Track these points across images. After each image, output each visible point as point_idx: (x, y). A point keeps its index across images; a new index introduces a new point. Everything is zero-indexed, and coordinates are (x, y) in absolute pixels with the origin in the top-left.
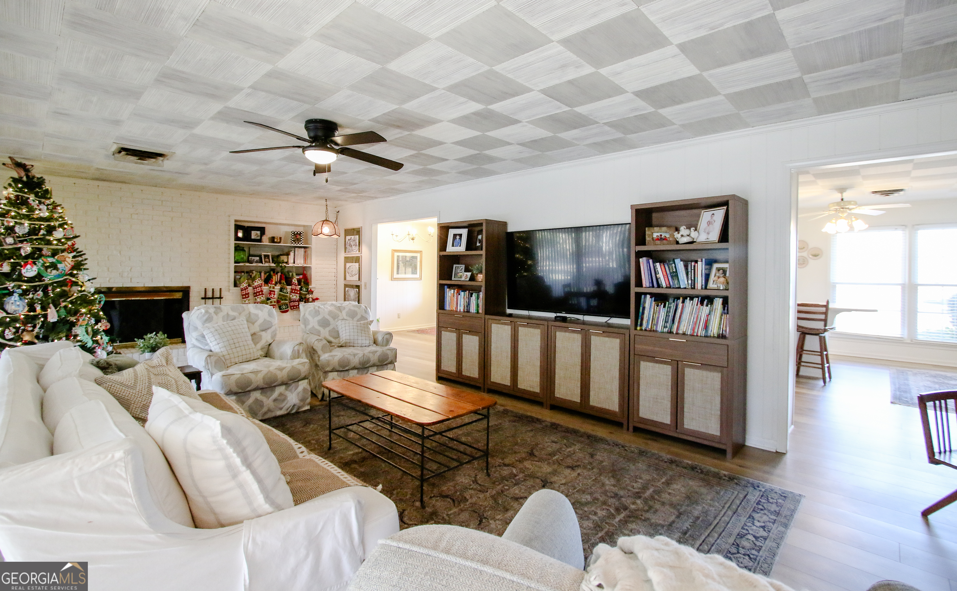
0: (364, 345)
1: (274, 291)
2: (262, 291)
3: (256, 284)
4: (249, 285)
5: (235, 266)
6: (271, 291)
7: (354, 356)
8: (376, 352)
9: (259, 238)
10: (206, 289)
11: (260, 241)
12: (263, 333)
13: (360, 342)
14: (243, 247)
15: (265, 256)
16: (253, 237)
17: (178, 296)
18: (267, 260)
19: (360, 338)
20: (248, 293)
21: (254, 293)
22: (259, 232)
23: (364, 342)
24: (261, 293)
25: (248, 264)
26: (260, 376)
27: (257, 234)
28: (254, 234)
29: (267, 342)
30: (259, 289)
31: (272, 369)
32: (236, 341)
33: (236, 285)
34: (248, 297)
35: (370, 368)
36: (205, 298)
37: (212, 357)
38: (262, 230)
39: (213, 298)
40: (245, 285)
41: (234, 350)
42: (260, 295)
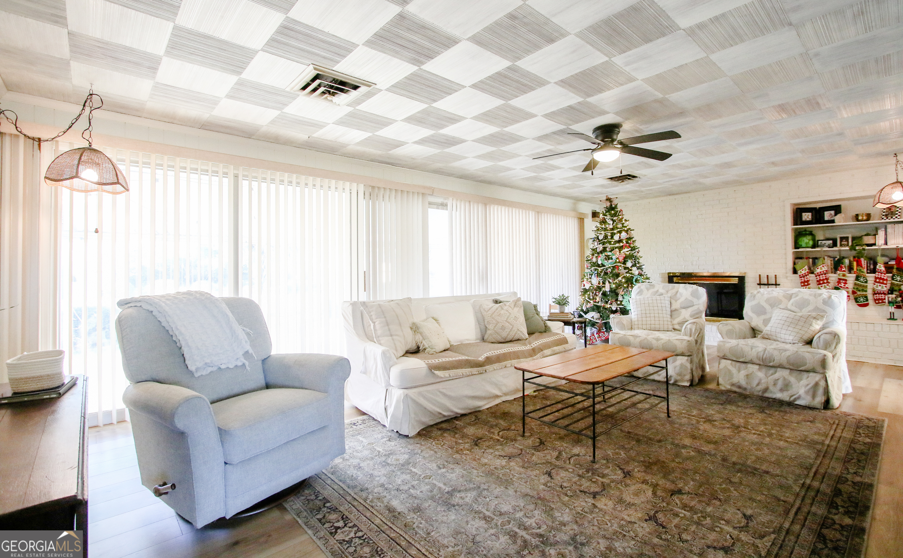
0: (787, 341)
1: (846, 280)
2: (827, 279)
3: (818, 271)
4: (812, 273)
5: (795, 253)
6: (840, 279)
7: (752, 349)
8: (786, 350)
9: (832, 219)
10: (760, 275)
11: (833, 221)
12: (683, 311)
13: (782, 336)
14: (811, 232)
15: (842, 239)
16: (826, 218)
17: (735, 281)
18: (846, 243)
19: (784, 332)
20: (808, 281)
21: (818, 281)
22: (833, 212)
23: (787, 337)
24: (825, 281)
25: (810, 249)
26: (638, 340)
27: (831, 214)
28: (827, 215)
29: (685, 318)
30: (822, 277)
31: (650, 338)
32: (648, 312)
33: (795, 272)
34: (809, 284)
35: (779, 369)
36: (760, 284)
37: (615, 319)
38: (837, 209)
39: (768, 284)
40: (803, 272)
41: (644, 319)
42: (824, 283)
